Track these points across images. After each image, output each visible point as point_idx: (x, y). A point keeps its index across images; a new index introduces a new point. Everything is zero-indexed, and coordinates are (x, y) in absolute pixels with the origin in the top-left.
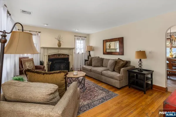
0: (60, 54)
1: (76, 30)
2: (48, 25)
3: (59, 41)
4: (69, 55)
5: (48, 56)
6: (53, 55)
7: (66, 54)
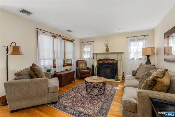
0: (108, 59)
1: (121, 30)
2: (93, 35)
3: (107, 46)
4: (117, 61)
5: (98, 60)
6: (102, 59)
7: (114, 60)
